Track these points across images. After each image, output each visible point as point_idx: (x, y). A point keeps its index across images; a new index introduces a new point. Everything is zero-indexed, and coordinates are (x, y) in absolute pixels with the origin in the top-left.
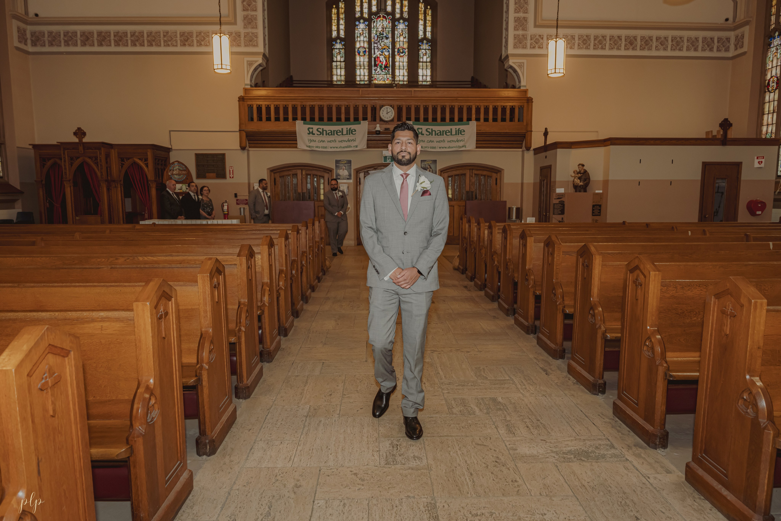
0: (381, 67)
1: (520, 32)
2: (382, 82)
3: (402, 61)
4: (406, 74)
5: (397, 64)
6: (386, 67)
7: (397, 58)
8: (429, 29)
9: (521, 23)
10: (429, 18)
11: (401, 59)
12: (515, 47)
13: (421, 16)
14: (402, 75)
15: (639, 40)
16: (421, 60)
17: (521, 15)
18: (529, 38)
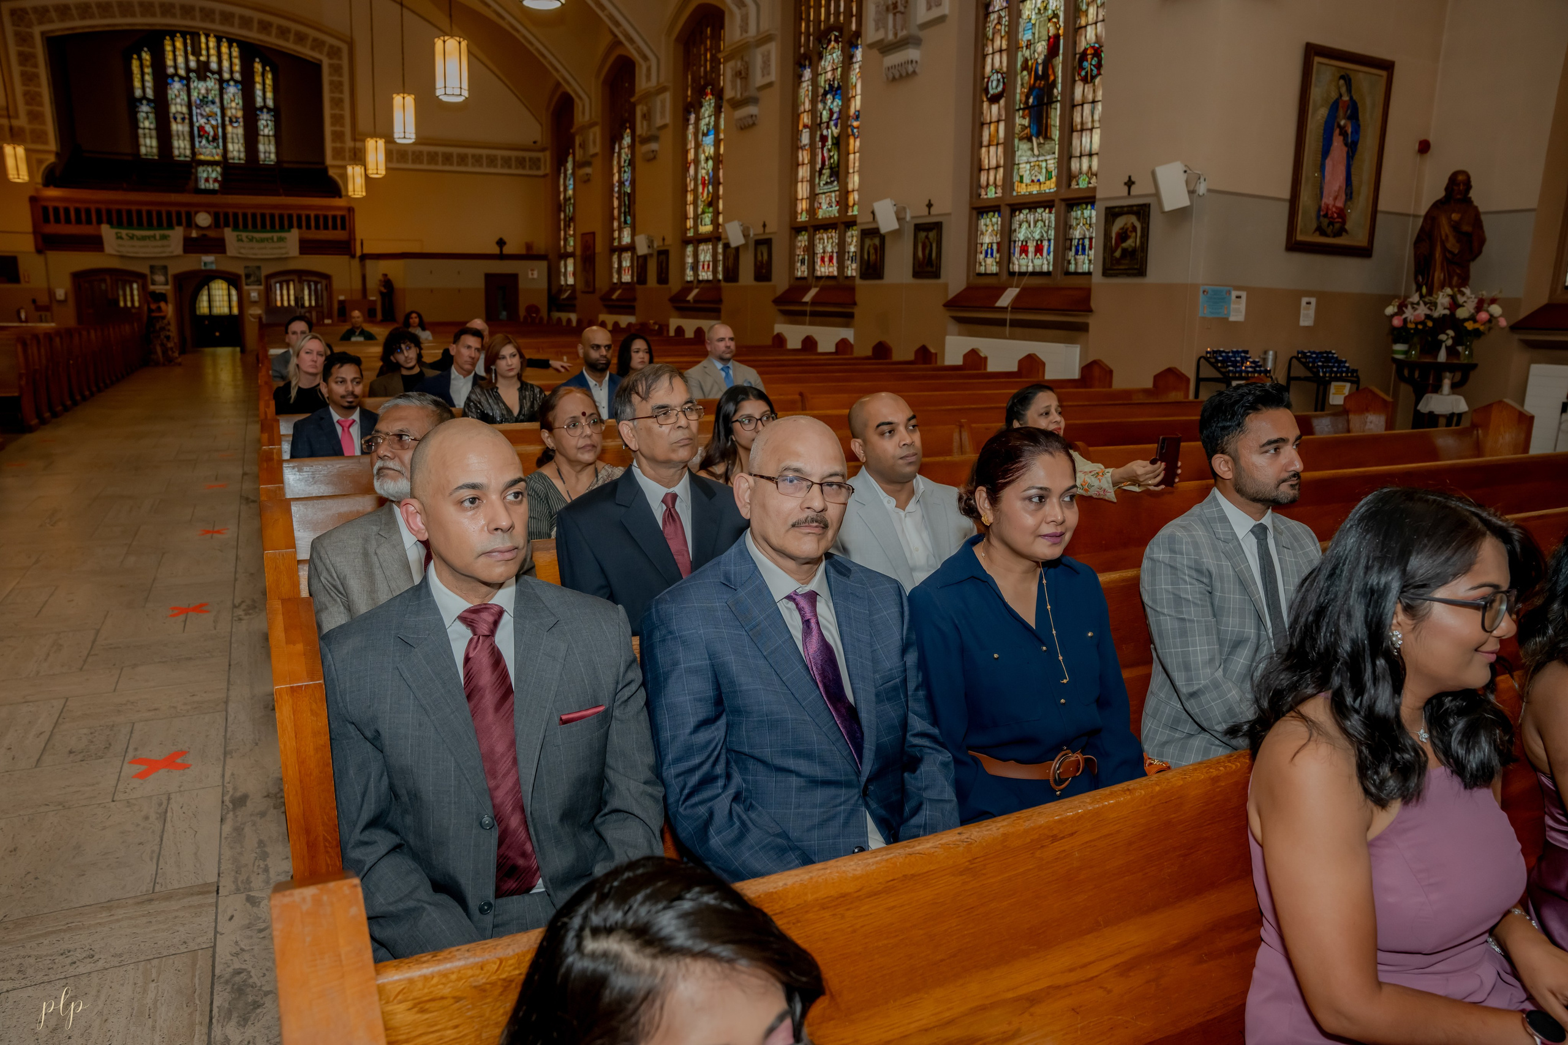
0: (207, 139)
1: (338, 145)
2: (209, 158)
3: (236, 132)
4: (242, 149)
5: (229, 136)
6: (215, 138)
7: (229, 129)
8: (269, 95)
9: (338, 136)
10: (269, 82)
11: (235, 131)
12: (334, 158)
13: (258, 79)
14: (236, 150)
15: (455, 156)
16: (262, 133)
17: (338, 128)
18: (347, 150)
